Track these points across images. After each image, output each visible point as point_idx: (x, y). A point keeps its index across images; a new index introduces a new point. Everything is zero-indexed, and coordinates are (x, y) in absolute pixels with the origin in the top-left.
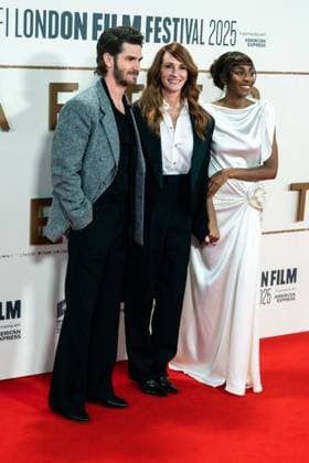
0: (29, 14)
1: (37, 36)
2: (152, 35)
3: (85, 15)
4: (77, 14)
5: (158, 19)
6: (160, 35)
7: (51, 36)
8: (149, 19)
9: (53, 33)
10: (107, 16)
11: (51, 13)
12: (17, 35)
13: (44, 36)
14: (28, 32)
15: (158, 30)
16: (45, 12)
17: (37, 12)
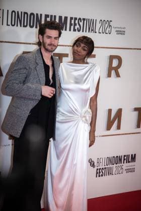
0: (14, 13)
1: (17, 26)
2: (72, 27)
3: (41, 15)
4: (37, 14)
5: (76, 19)
6: (76, 28)
8: (71, 18)
9: (25, 24)
10: (51, 16)
11: (25, 13)
12: (7, 25)
13: (21, 26)
15: (75, 24)
17: (18, 12)
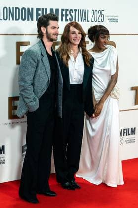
0: (5, 9)
1: (10, 20)
2: (64, 18)
3: (32, 9)
4: (28, 9)
5: (67, 10)
6: (68, 18)
7: (16, 20)
8: (63, 10)
9: (17, 18)
10: (43, 9)
11: (16, 8)
12: (0, 20)
13: (13, 20)
14: (5, 18)
15: (67, 15)
16: (13, 8)
17: (10, 8)
